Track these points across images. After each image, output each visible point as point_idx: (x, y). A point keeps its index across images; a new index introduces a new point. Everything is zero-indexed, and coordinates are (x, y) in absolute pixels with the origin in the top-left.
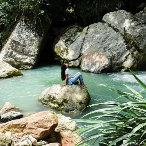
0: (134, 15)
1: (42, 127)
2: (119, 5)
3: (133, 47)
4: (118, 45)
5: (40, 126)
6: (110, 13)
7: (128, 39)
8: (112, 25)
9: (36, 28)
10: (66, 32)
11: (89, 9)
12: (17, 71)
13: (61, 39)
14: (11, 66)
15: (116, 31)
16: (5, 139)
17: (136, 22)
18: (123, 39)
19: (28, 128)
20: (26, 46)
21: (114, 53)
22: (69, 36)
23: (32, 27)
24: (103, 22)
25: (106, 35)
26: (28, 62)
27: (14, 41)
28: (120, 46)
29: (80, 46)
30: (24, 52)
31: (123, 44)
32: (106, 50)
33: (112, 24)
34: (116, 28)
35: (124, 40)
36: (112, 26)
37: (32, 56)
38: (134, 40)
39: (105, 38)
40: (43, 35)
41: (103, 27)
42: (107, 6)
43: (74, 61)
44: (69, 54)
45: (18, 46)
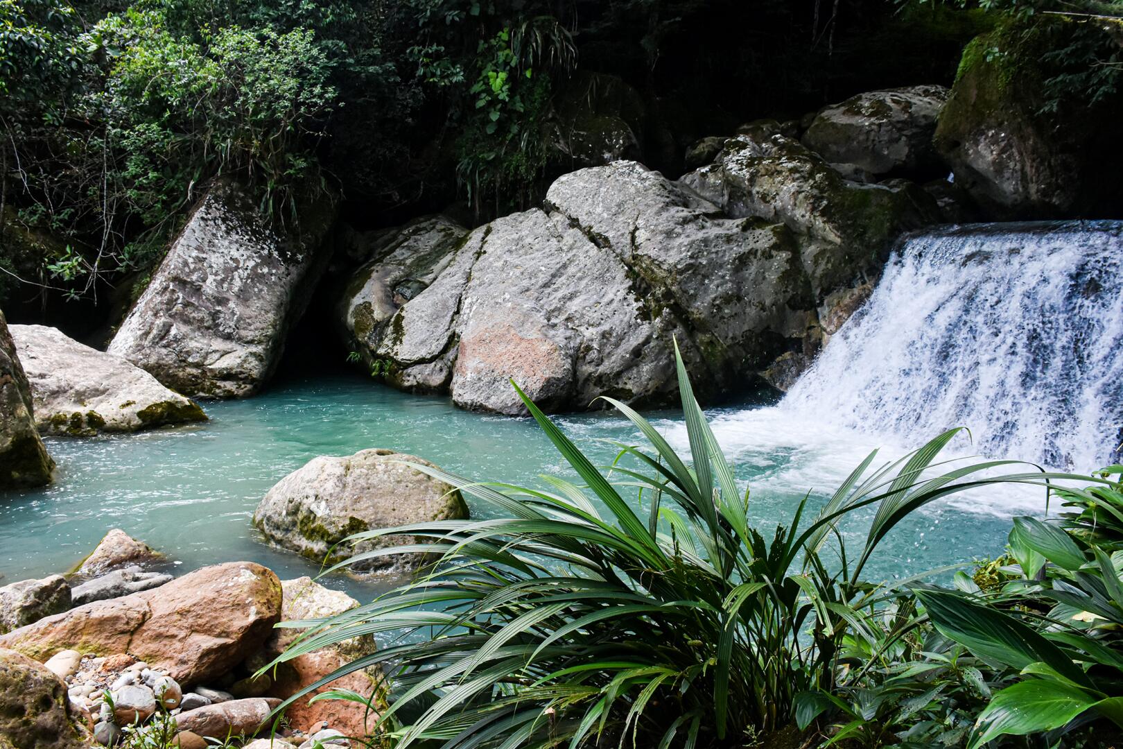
0: (675, 182)
1: (208, 631)
2: (617, 142)
3: (666, 310)
4: (606, 300)
5: (199, 625)
6: (579, 172)
7: (647, 279)
8: (584, 221)
9: (271, 231)
10: (398, 245)
11: (492, 157)
12: (181, 402)
13: (374, 275)
14: (157, 382)
15: (598, 245)
16: (27, 678)
17: (680, 208)
18: (627, 276)
19: (150, 633)
20: (228, 300)
21: (589, 333)
22: (408, 262)
23: (257, 226)
24: (550, 209)
25: (558, 260)
26: (231, 369)
27: (180, 282)
28: (614, 305)
29: (452, 303)
30: (218, 325)
31: (625, 299)
32: (553, 321)
33: (585, 217)
34: (599, 234)
35: (631, 283)
36: (584, 225)
37: (251, 342)
38: (669, 281)
39: (552, 271)
40: (300, 257)
41: (548, 229)
42: (567, 143)
43: (422, 366)
44: (404, 339)
45: (193, 300)
